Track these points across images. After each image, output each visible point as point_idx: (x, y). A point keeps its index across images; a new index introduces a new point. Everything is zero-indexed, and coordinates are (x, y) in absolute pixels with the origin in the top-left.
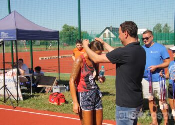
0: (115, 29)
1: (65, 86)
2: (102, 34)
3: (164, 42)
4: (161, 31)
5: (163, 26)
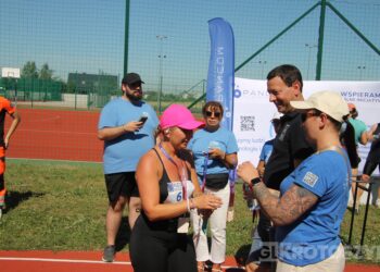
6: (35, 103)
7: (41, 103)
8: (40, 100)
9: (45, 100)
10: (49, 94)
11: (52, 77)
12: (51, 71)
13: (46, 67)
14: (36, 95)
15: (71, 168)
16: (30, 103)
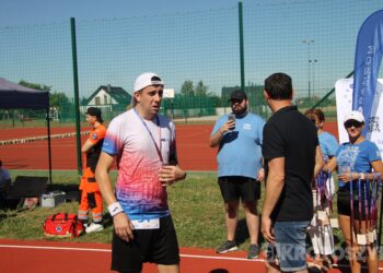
0: (116, 88)
1: (63, 193)
2: (90, 99)
3: (198, 110)
4: (192, 93)
5: (195, 85)
6: (189, 119)
7: (195, 119)
8: (195, 116)
9: (200, 115)
10: (204, 110)
11: (207, 93)
13: (201, 84)
15: (198, 178)
16: (184, 120)
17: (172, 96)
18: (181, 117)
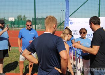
4: (21, 19)
6: (20, 29)
8: (22, 28)
11: (27, 20)
12: (26, 18)
13: (24, 16)
14: (21, 26)
16: (18, 29)
17: (14, 20)
18: (17, 28)
